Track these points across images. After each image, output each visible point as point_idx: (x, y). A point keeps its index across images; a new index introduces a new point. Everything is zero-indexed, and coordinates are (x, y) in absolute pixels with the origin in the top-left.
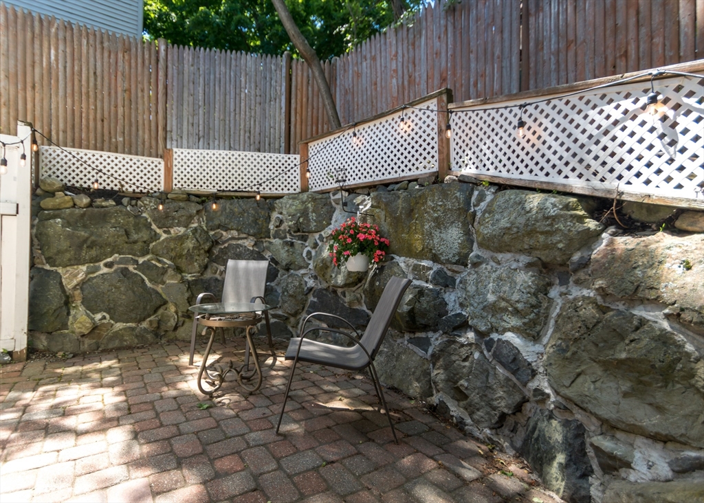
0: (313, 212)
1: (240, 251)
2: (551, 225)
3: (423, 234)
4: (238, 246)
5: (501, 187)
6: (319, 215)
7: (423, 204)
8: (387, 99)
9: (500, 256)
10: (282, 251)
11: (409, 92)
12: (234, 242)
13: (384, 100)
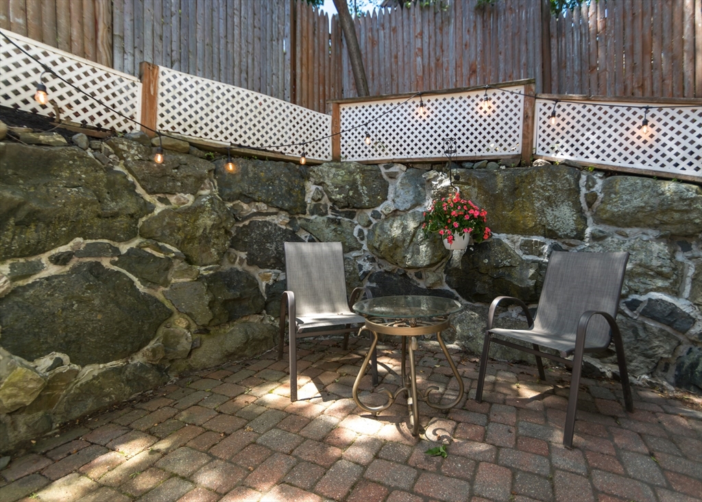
0: (363, 184)
1: (268, 231)
2: (690, 205)
3: (533, 212)
4: (266, 224)
5: (608, 173)
6: (370, 189)
7: (529, 183)
8: (410, 76)
9: (628, 231)
10: (327, 231)
11: (436, 74)
12: (260, 219)
13: (406, 76)
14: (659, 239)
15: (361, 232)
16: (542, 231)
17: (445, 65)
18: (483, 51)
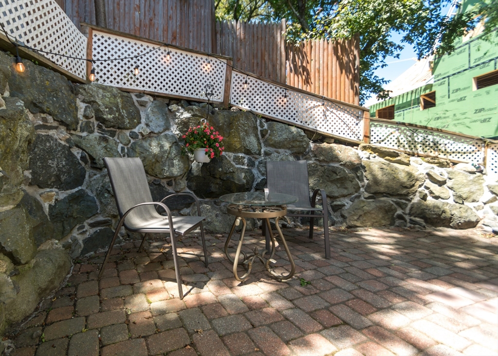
0: (123, 108)
1: (50, 147)
3: (240, 138)
6: (129, 113)
7: (237, 121)
8: (130, 24)
9: (280, 150)
10: (99, 148)
13: (127, 23)
14: (291, 154)
15: (123, 149)
16: (243, 150)
17: (156, 26)
18: (181, 25)
